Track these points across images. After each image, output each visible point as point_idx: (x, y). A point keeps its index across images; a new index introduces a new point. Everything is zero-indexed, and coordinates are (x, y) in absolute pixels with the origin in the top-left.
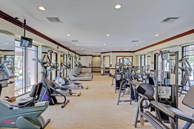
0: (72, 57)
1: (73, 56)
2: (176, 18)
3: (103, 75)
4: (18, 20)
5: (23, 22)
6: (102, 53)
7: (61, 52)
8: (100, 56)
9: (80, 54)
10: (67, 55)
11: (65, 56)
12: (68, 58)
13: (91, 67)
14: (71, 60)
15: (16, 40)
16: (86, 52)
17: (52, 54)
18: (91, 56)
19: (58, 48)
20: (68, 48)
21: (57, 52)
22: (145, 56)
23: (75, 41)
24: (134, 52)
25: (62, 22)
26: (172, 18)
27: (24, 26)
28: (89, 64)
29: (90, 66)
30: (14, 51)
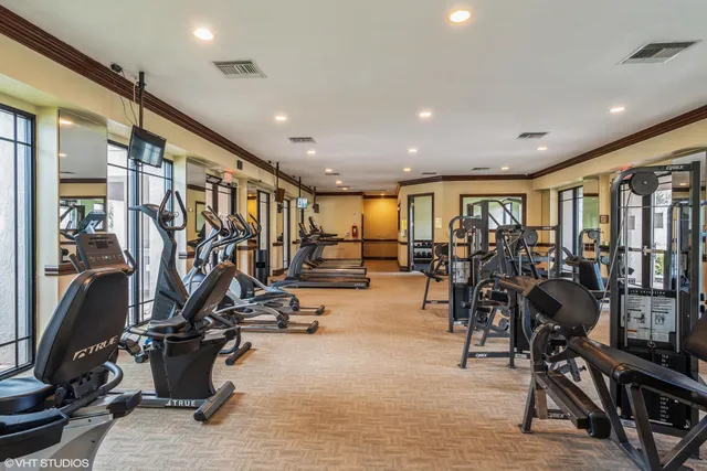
0: (289, 202)
1: (292, 198)
2: (686, 45)
3: (407, 269)
4: (120, 74)
5: (135, 81)
6: (403, 183)
7: (251, 182)
8: (395, 197)
9: (318, 190)
10: (268, 195)
11: (263, 197)
12: (274, 205)
13: (360, 238)
14: (285, 210)
15: (110, 142)
16: (339, 182)
17: (220, 188)
18: (360, 197)
19: (240, 166)
20: (275, 166)
21: (236, 181)
22: (575, 194)
23: (304, 139)
24: (531, 177)
25: (263, 76)
26: (668, 46)
27: (139, 96)
28: (354, 227)
29: (355, 235)
30: (104, 181)
